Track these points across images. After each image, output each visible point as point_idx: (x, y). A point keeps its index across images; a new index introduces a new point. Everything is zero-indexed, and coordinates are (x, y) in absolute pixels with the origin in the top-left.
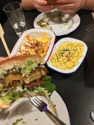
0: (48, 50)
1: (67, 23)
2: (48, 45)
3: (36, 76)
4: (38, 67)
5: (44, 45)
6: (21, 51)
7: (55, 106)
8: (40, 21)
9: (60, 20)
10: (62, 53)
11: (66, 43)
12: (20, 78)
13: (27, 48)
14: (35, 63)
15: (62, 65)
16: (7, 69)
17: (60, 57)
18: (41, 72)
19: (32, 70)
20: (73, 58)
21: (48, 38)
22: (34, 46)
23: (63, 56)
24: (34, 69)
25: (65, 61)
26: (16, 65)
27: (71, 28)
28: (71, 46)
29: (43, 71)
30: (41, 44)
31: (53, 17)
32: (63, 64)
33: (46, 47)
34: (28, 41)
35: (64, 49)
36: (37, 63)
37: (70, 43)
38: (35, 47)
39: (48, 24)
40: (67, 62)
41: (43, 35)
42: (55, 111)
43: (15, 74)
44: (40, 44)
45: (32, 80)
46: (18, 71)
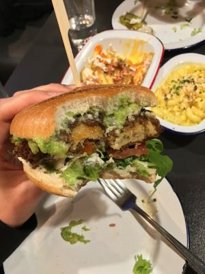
0: (143, 80)
1: (189, 21)
2: (144, 69)
3: (134, 135)
4: (140, 115)
5: (134, 70)
6: (84, 78)
7: (155, 200)
8: (128, 14)
9: (174, 15)
10: (177, 89)
11: (188, 67)
12: (101, 136)
13: (96, 73)
14: (134, 105)
15: (174, 115)
16: (75, 112)
17: (172, 96)
18: (145, 127)
19: (127, 119)
20: (201, 101)
21: (145, 54)
22: (113, 69)
23: (178, 94)
24: (131, 118)
25: (184, 105)
26: (95, 105)
27: (200, 33)
28: (198, 72)
29: (151, 124)
30: (129, 66)
31: (157, 8)
32: (177, 114)
33: (140, 74)
34: (99, 57)
35: (181, 80)
36: (140, 106)
37: (197, 67)
38: (113, 72)
39: (144, 22)
40: (189, 109)
41: (132, 45)
42: (155, 212)
43: (91, 124)
44: (125, 65)
45: (126, 142)
46: (98, 120)
